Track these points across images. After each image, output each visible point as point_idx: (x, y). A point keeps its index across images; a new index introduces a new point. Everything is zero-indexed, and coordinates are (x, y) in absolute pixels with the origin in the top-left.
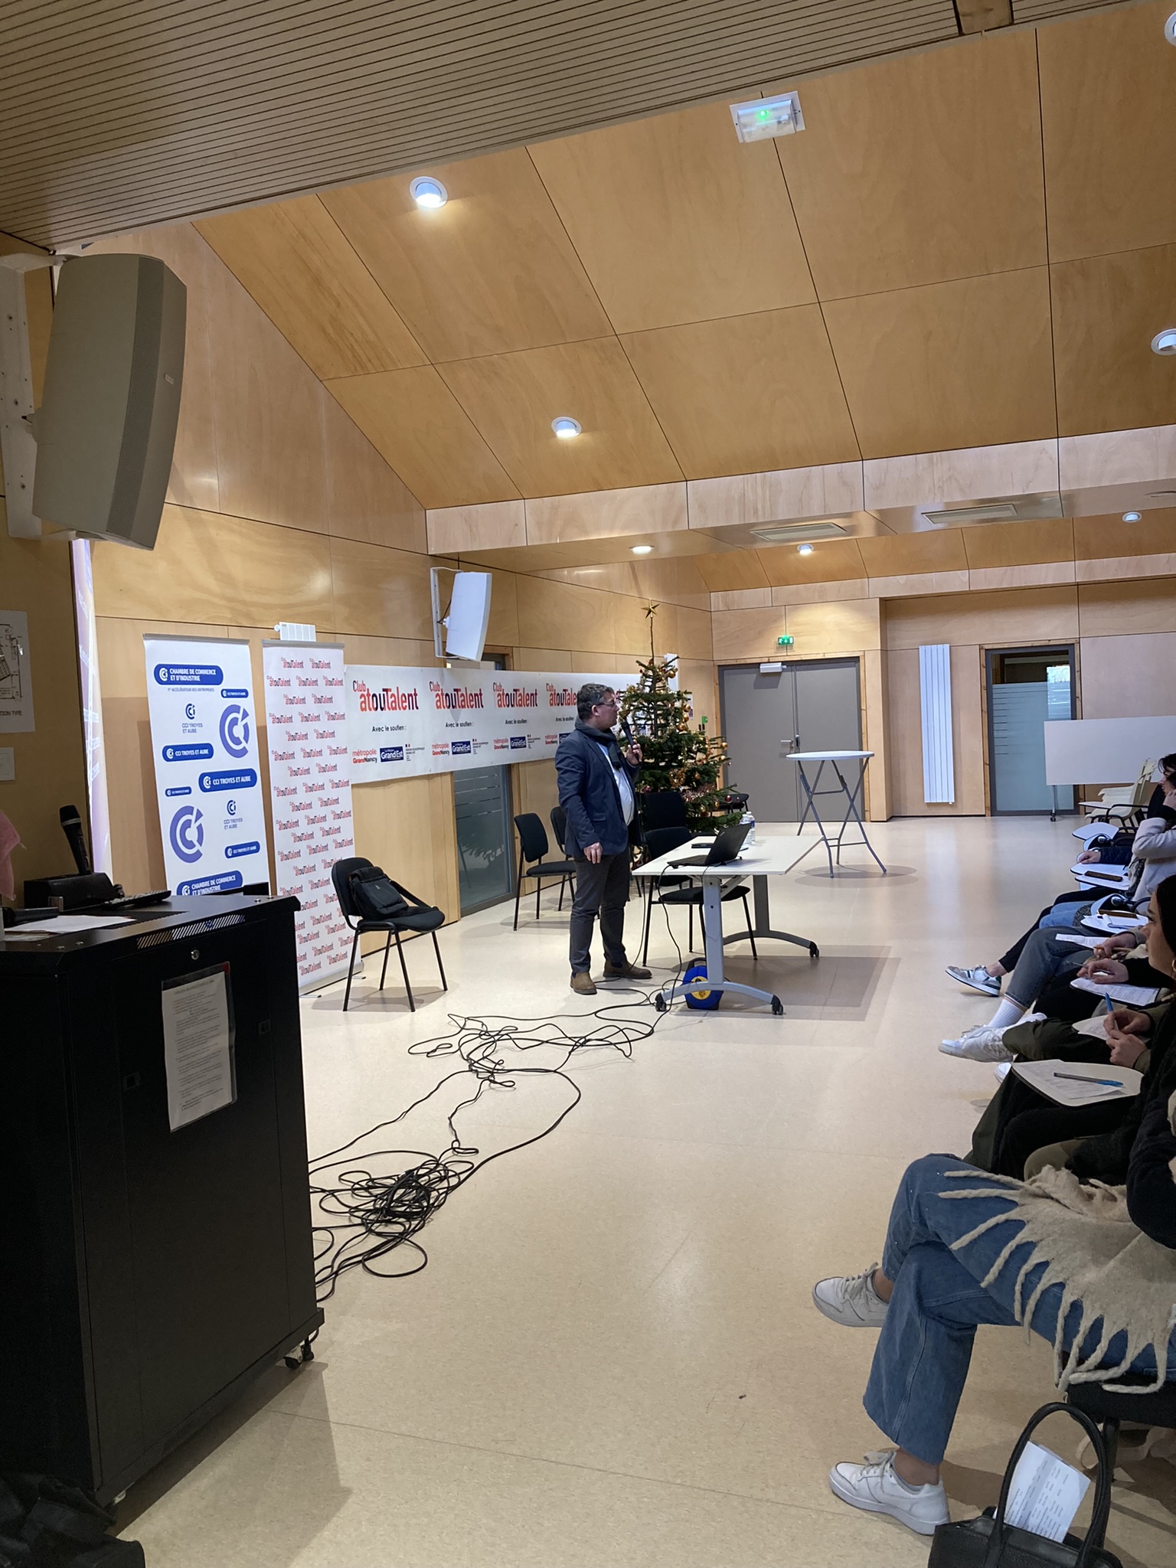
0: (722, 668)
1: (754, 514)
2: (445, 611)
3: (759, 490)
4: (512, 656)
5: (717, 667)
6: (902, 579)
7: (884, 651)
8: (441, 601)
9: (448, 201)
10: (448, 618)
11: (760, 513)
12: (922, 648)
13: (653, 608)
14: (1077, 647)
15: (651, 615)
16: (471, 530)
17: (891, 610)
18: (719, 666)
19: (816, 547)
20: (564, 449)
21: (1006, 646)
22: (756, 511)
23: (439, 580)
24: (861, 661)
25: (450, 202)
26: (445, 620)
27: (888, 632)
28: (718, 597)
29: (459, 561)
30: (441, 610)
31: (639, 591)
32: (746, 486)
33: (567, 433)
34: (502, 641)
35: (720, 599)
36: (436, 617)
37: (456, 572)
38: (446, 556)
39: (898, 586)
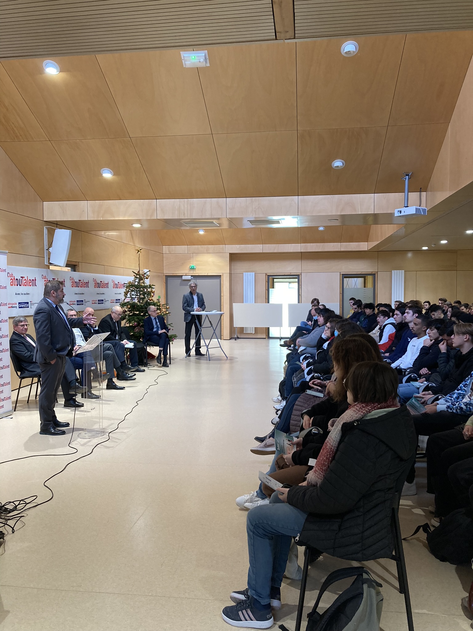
0: (167, 277)
1: (183, 215)
2: (50, 245)
3: (186, 206)
4: (79, 266)
5: (165, 276)
6: (238, 246)
7: (230, 274)
8: (48, 241)
9: (60, 72)
10: (51, 248)
11: (186, 214)
12: (244, 273)
13: (140, 250)
14: (300, 276)
15: (139, 252)
16: (63, 212)
17: (234, 258)
18: (166, 276)
19: (206, 231)
20: (106, 181)
21: (275, 274)
22: (184, 214)
23: (48, 232)
24: (222, 277)
25: (60, 73)
26: (50, 249)
27: (232, 267)
28: (166, 248)
29: (57, 224)
30: (48, 244)
31: (134, 243)
32: (180, 203)
33: (107, 175)
34: (74, 259)
35: (167, 249)
36: (46, 247)
37: (56, 229)
38: (51, 222)
39: (237, 249)
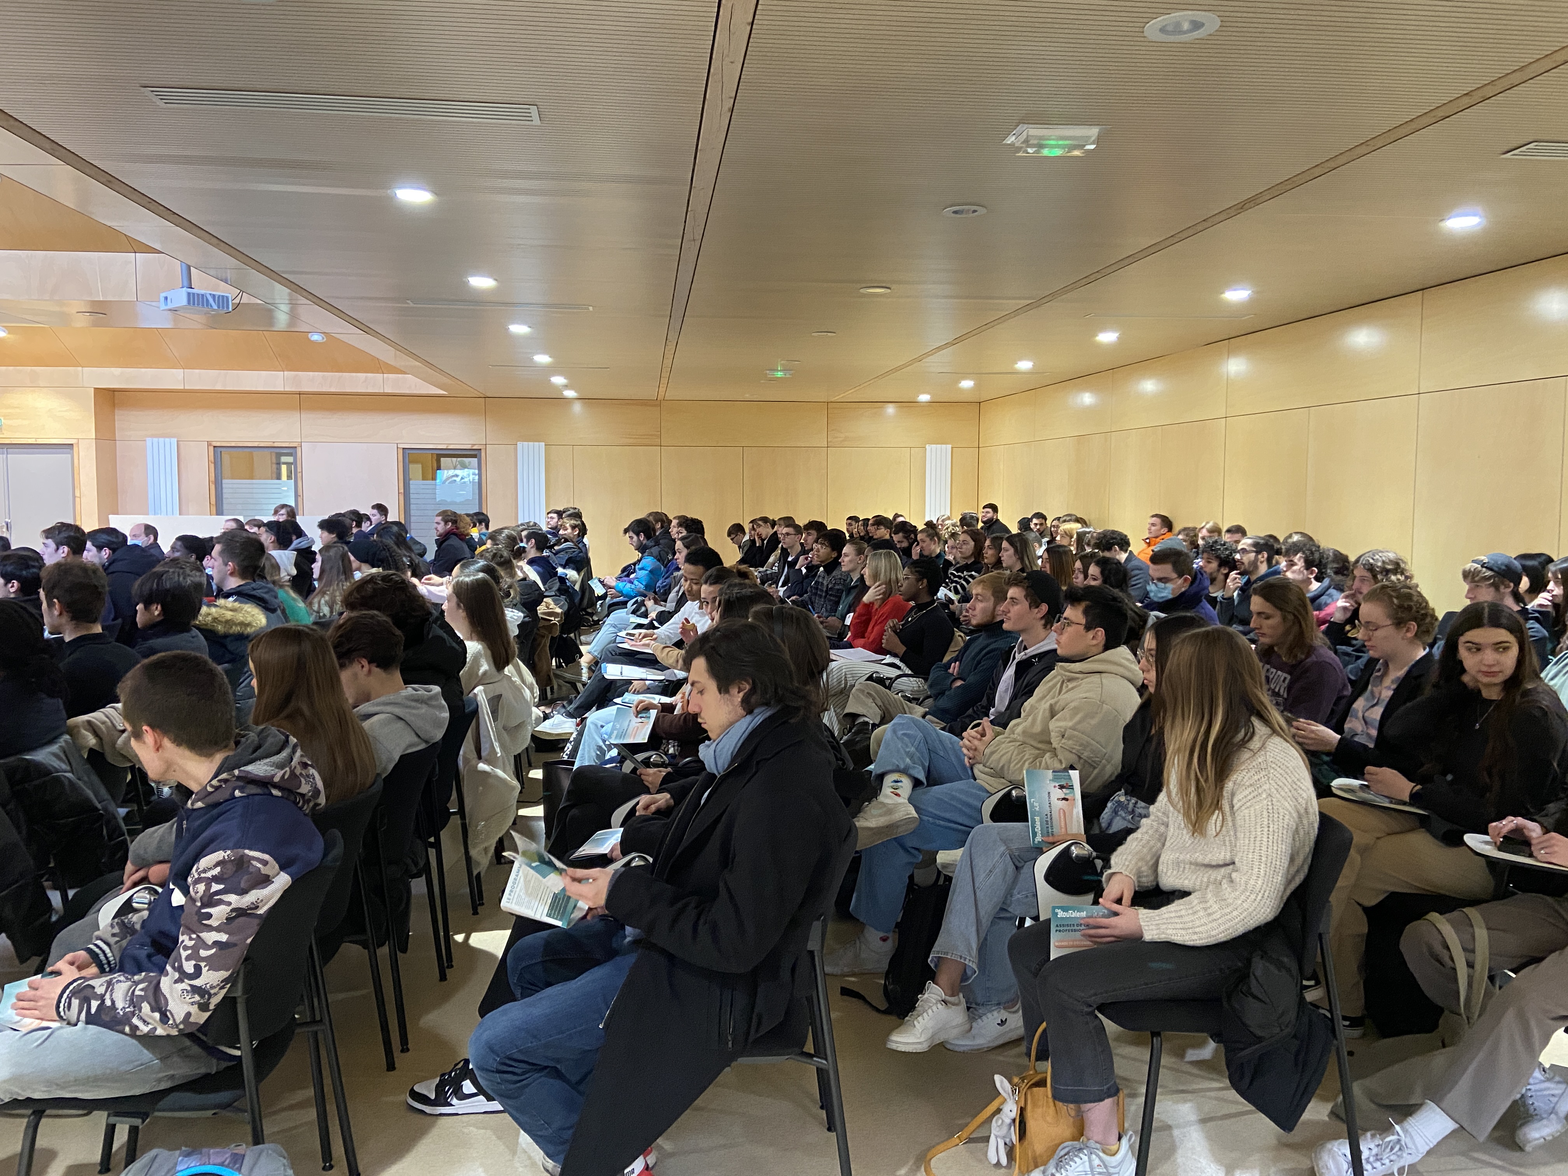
6: (117, 371)
12: (149, 441)
14: (299, 450)
21: (233, 444)
24: (75, 446)
27: (117, 422)
39: (115, 378)
